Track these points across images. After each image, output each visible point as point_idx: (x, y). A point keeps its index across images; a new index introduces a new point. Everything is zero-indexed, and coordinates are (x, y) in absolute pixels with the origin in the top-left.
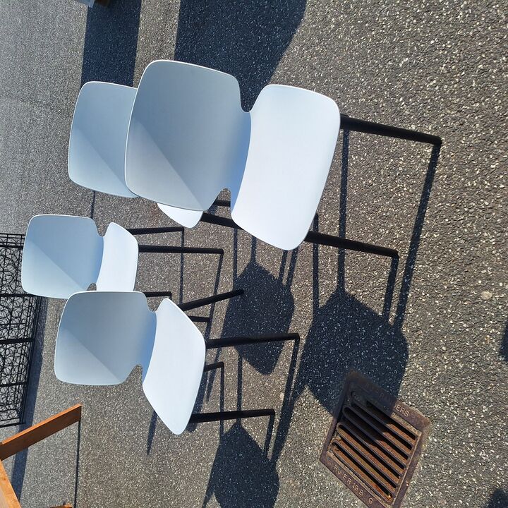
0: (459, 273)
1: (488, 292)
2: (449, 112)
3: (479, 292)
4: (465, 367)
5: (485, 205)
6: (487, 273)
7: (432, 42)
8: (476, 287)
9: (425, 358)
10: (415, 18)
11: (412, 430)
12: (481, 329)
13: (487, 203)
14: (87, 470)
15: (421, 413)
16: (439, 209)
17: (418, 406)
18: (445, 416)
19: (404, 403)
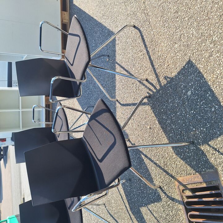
0: (176, 95)
3: (187, 95)
6: (183, 86)
8: (184, 94)
12: (198, 107)
17: (207, 168)
18: (219, 160)
19: (202, 173)
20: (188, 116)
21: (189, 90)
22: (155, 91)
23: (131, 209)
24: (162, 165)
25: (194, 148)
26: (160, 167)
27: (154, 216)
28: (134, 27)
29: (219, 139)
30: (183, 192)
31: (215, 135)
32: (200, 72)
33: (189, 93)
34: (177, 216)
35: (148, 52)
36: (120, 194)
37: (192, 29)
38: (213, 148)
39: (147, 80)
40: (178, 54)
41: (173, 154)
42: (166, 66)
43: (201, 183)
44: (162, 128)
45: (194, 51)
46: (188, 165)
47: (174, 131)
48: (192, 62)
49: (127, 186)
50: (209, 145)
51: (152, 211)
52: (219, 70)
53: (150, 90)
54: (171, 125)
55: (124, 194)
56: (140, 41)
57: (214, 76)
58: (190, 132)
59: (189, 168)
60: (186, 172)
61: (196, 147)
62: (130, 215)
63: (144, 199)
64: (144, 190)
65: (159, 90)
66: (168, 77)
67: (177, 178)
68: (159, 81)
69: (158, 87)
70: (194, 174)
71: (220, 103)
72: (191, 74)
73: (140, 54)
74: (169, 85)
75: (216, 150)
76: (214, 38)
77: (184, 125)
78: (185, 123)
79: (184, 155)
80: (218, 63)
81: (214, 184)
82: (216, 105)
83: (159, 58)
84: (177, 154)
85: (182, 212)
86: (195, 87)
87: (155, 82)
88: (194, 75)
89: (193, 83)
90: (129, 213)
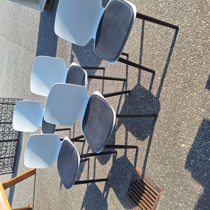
0: (174, 136)
1: (183, 145)
2: (172, 74)
3: (180, 144)
4: (175, 171)
5: (183, 112)
6: (183, 137)
7: (167, 47)
8: (179, 142)
9: (161, 166)
10: (161, 36)
11: (156, 192)
12: (181, 158)
13: (184, 111)
14: (38, 194)
15: (159, 186)
16: (168, 111)
18: (168, 189)
20: (171, 154)
21: (185, 144)
25: (160, 170)
47: (155, 149)
58: (164, 162)
77: (164, 154)
83: (184, 99)
88: (195, 141)
89: (190, 144)
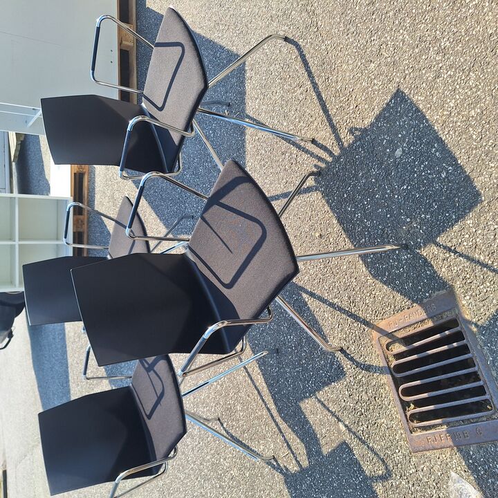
1: (398, 150)
3: (393, 156)
6: (387, 140)
8: (389, 156)
12: (416, 175)
17: (434, 289)
18: (455, 268)
19: (425, 301)
20: (396, 196)
21: (398, 147)
22: (330, 159)
23: (280, 411)
24: (345, 305)
25: (409, 256)
26: (340, 309)
27: (329, 411)
28: (286, 39)
29: (456, 228)
30: (388, 349)
31: (449, 222)
32: (418, 110)
33: (398, 153)
34: (377, 398)
35: (315, 86)
36: (256, 387)
37: (401, 31)
38: (445, 248)
39: (313, 141)
40: (375, 81)
41: (368, 278)
42: (351, 108)
43: (422, 321)
44: (346, 230)
45: (407, 72)
46: (398, 291)
47: (369, 232)
48: (403, 93)
49: (271, 366)
50: (438, 245)
51: (326, 403)
52: (453, 101)
53: (320, 159)
54: (362, 221)
55: (264, 384)
56: (298, 65)
57: (445, 113)
58: (401, 227)
59: (399, 297)
60: (393, 307)
61: (412, 252)
62: (277, 425)
63: (308, 382)
64: (308, 365)
65: (339, 157)
66: (356, 129)
67: (375, 323)
68: (338, 139)
69: (337, 151)
70: (408, 308)
71: (456, 160)
72: (401, 117)
73: (299, 92)
74: (358, 144)
75: (450, 250)
76: (442, 44)
77: (389, 216)
78: (390, 212)
79: (389, 274)
80: (450, 88)
81: (448, 316)
82: (449, 165)
83: (338, 94)
84: (374, 277)
85: (387, 388)
86: (410, 139)
87: (330, 142)
88: (407, 116)
89: (404, 132)
90: (275, 421)
